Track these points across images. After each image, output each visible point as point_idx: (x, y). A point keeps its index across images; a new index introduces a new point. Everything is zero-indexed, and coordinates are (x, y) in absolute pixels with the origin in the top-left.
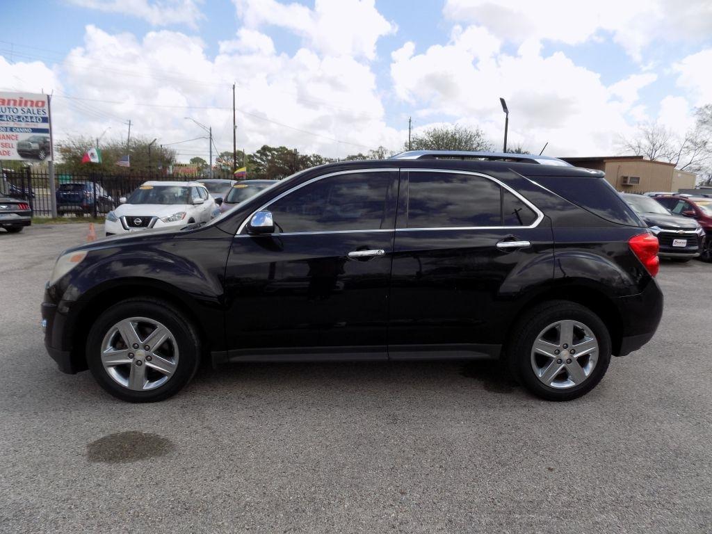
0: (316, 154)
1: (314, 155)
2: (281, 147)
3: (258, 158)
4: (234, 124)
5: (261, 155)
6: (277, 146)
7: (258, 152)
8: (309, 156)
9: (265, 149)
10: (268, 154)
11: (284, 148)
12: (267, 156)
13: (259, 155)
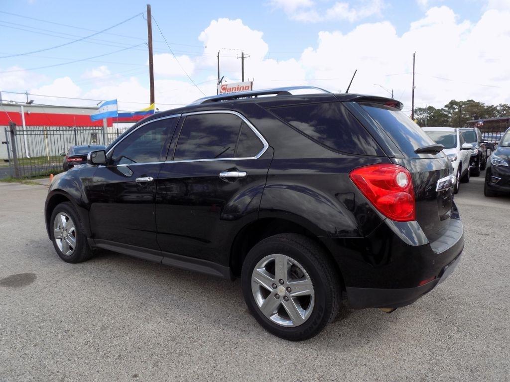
0: (503, 103)
1: (500, 105)
2: (469, 101)
3: (446, 111)
4: (413, 85)
5: (449, 109)
6: (465, 100)
7: (446, 106)
8: (495, 106)
9: (453, 103)
10: (456, 107)
11: (472, 101)
12: (454, 109)
13: (447, 109)
